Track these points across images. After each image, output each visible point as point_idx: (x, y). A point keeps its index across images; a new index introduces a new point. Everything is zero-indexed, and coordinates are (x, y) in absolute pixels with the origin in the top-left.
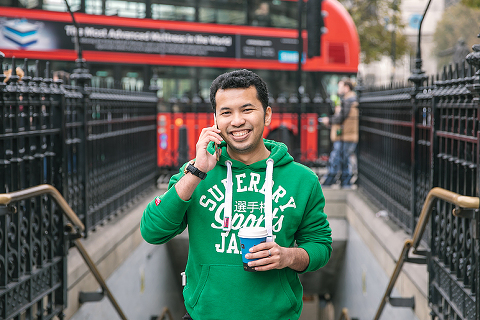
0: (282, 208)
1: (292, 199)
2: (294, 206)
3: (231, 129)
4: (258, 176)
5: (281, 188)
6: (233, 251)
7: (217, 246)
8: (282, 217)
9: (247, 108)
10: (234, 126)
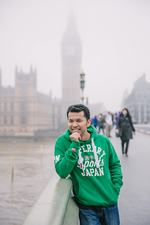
0: (102, 156)
1: (104, 152)
2: (105, 154)
3: (73, 128)
4: (90, 145)
5: (99, 148)
6: (88, 175)
7: (82, 174)
8: (103, 159)
9: (79, 120)
10: (74, 127)
